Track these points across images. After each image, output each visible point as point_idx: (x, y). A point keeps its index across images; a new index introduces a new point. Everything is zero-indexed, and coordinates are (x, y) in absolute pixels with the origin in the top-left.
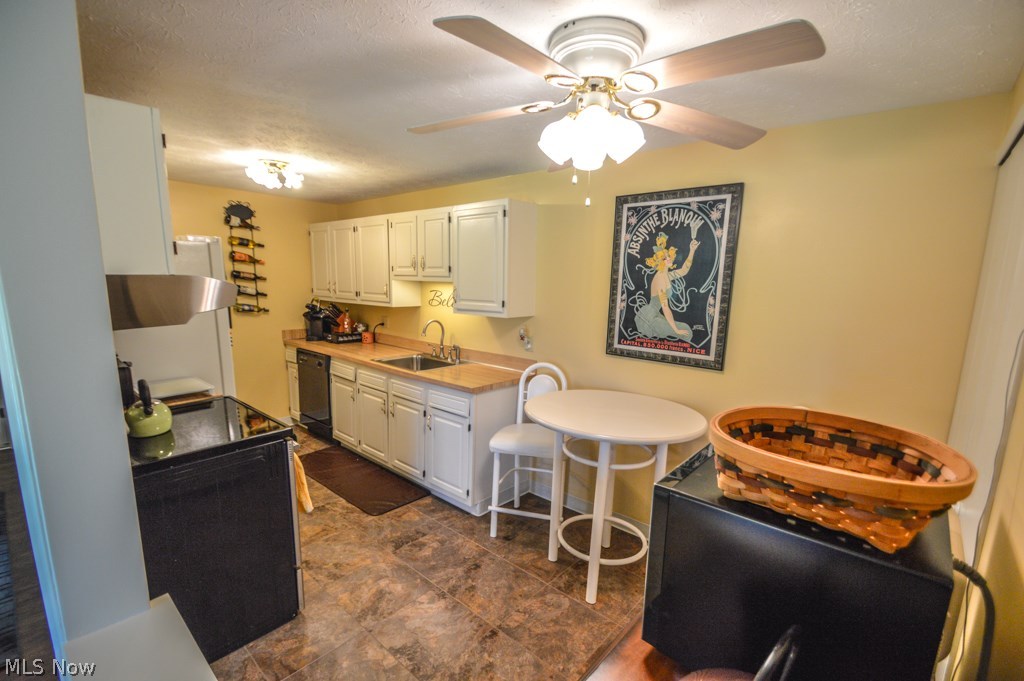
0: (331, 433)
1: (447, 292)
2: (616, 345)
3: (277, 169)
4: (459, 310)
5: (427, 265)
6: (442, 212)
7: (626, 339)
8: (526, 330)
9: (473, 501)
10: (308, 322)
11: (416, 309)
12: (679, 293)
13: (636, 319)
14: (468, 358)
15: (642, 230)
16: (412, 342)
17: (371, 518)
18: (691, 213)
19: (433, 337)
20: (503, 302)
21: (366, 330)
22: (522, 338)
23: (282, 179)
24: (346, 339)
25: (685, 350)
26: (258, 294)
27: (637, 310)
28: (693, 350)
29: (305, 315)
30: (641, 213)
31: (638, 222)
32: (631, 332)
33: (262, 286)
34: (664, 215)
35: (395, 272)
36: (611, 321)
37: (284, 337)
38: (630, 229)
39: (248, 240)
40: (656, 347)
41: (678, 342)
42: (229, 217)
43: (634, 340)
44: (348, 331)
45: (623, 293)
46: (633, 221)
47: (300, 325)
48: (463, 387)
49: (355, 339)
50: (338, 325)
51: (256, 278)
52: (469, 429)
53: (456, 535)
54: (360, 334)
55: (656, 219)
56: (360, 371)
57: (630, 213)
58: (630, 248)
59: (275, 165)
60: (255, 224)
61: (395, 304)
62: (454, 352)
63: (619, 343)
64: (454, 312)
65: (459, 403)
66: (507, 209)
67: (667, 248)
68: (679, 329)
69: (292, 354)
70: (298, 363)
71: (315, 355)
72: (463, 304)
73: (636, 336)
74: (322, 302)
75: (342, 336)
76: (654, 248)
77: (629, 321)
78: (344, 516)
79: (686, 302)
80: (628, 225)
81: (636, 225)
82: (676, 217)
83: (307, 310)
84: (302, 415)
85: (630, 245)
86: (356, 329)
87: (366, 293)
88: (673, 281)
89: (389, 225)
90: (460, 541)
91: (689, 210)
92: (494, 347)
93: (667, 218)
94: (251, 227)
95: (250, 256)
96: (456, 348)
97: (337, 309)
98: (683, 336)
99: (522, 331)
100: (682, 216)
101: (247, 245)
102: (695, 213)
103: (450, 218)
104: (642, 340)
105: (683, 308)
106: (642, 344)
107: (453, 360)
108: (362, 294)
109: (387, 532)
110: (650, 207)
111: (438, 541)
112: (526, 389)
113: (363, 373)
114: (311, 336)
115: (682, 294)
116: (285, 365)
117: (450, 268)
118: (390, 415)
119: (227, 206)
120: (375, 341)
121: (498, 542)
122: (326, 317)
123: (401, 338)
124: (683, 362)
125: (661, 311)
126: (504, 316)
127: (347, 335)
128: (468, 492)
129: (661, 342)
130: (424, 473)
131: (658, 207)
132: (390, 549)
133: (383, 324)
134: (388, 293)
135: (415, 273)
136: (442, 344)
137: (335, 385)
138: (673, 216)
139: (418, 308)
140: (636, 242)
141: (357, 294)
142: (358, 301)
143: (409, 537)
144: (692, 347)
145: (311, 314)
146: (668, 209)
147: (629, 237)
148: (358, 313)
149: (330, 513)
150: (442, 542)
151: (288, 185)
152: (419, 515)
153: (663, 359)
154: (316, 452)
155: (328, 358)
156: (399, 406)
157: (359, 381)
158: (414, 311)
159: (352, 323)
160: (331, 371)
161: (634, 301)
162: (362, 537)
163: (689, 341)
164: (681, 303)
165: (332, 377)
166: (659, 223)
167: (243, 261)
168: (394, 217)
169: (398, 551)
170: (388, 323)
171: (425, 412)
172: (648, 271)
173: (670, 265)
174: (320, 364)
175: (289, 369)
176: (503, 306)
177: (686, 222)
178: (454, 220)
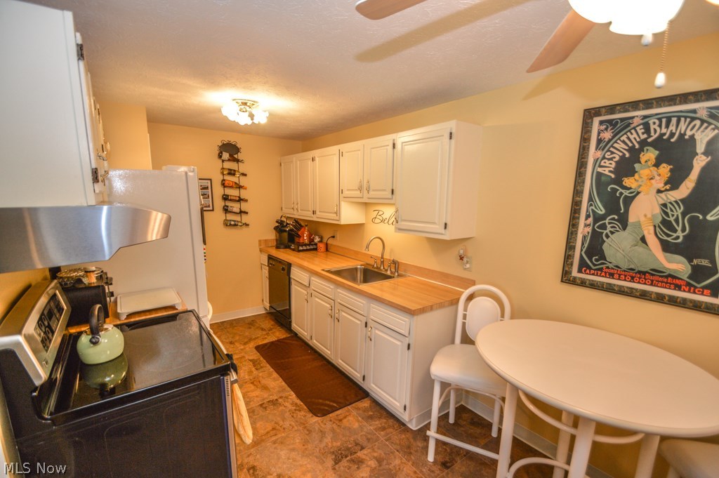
0: (291, 325)
1: (388, 212)
2: (575, 273)
3: (248, 108)
4: (400, 230)
5: (371, 188)
6: (388, 139)
7: (590, 268)
8: (465, 251)
9: (410, 416)
10: (278, 235)
11: (360, 226)
12: (672, 219)
13: (605, 247)
14: (405, 271)
15: (620, 145)
16: (357, 253)
17: (316, 419)
18: (698, 123)
19: (375, 250)
20: (446, 224)
21: (321, 241)
22: (461, 258)
23: (252, 116)
24: (305, 248)
25: (678, 287)
26: (241, 212)
27: (607, 236)
28: (690, 288)
29: (276, 228)
30: (617, 128)
31: (613, 137)
32: (597, 260)
33: (244, 206)
34: (652, 127)
35: (344, 195)
36: (570, 247)
37: (260, 245)
38: (602, 145)
39: (235, 171)
40: (632, 279)
41: (667, 277)
42: (221, 153)
43: (601, 269)
44: (307, 241)
45: (588, 217)
46: (607, 135)
47: (272, 236)
48: (404, 307)
49: (312, 248)
50: (299, 236)
51: (240, 200)
52: (409, 348)
53: (393, 453)
54: (316, 244)
55: (640, 132)
56: (312, 278)
57: (603, 127)
58: (600, 166)
59: (245, 104)
60: (240, 158)
61: (343, 222)
62: (393, 266)
63: (580, 271)
64: (395, 232)
65: (400, 321)
66: (453, 131)
67: (657, 165)
68: (669, 261)
69: (265, 260)
70: (268, 266)
71: (280, 261)
72: (403, 224)
73: (604, 266)
74: (287, 218)
75: (302, 246)
76: (636, 166)
77: (595, 248)
78: (292, 413)
79: (684, 230)
80: (599, 141)
81: (610, 140)
82: (672, 128)
83: (277, 224)
84: (271, 307)
85: (602, 163)
86: (313, 240)
87: (320, 212)
88: (665, 205)
89: (341, 154)
90: (397, 462)
91: (693, 119)
92: (432, 264)
93: (656, 130)
94: (237, 161)
95: (236, 183)
96: (394, 262)
97: (298, 224)
98: (675, 271)
99: (462, 252)
100: (683, 126)
101: (234, 175)
102: (703, 121)
103: (394, 144)
104: (612, 271)
105: (678, 238)
106: (612, 276)
107: (392, 273)
108: (318, 213)
109: (328, 440)
110: (633, 118)
111: (375, 458)
112: (465, 310)
113: (315, 280)
114: (280, 245)
115: (677, 220)
116: (260, 267)
117: (393, 191)
118: (336, 320)
119: (220, 144)
120: (327, 250)
121: (436, 469)
122: (291, 230)
123: (348, 249)
124: (673, 302)
125: (643, 240)
126: (447, 237)
127: (306, 245)
128: (405, 407)
129: (642, 275)
130: (364, 377)
131: (645, 117)
132: (329, 462)
133: (333, 237)
134: (338, 213)
135: (360, 195)
136: (382, 258)
137: (294, 287)
138: (667, 127)
139: (364, 224)
140: (611, 159)
141: (314, 212)
142: (314, 218)
143: (348, 449)
144: (688, 284)
145: (280, 227)
146: (660, 120)
147: (599, 154)
148: (315, 227)
149: (281, 408)
150: (379, 461)
151: (256, 121)
152: (358, 421)
153: (644, 296)
154: (278, 341)
155: (289, 265)
156: (344, 314)
157: (312, 287)
158: (359, 227)
159: (310, 235)
160: (292, 276)
161: (604, 227)
162: (305, 442)
163: (685, 277)
164: (675, 231)
165: (293, 281)
166: (645, 136)
167: (232, 187)
168: (345, 147)
169: (337, 466)
170: (338, 236)
171: (366, 323)
172: (626, 193)
173: (661, 186)
174: (283, 269)
175: (263, 270)
176: (445, 228)
177: (689, 133)
178: (399, 146)
